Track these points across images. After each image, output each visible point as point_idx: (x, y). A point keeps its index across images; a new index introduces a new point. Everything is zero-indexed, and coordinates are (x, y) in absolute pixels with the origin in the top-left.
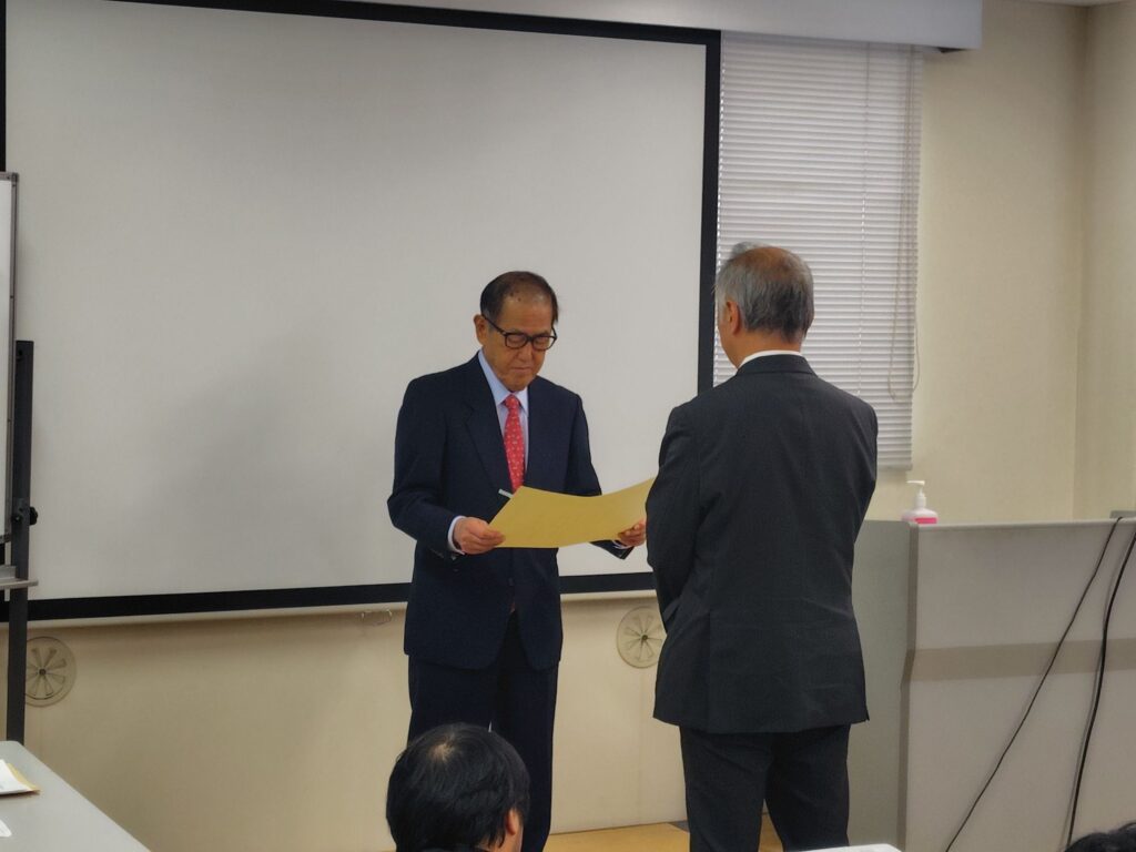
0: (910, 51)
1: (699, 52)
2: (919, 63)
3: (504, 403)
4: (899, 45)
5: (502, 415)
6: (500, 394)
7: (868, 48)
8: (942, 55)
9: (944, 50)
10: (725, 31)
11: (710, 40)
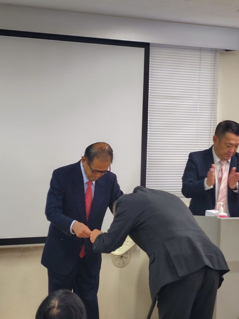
0: (215, 51)
1: (142, 50)
2: (218, 55)
3: (87, 183)
4: (211, 49)
5: (86, 187)
6: (86, 180)
7: (201, 49)
8: (226, 52)
9: (227, 50)
10: (151, 43)
11: (146, 46)
